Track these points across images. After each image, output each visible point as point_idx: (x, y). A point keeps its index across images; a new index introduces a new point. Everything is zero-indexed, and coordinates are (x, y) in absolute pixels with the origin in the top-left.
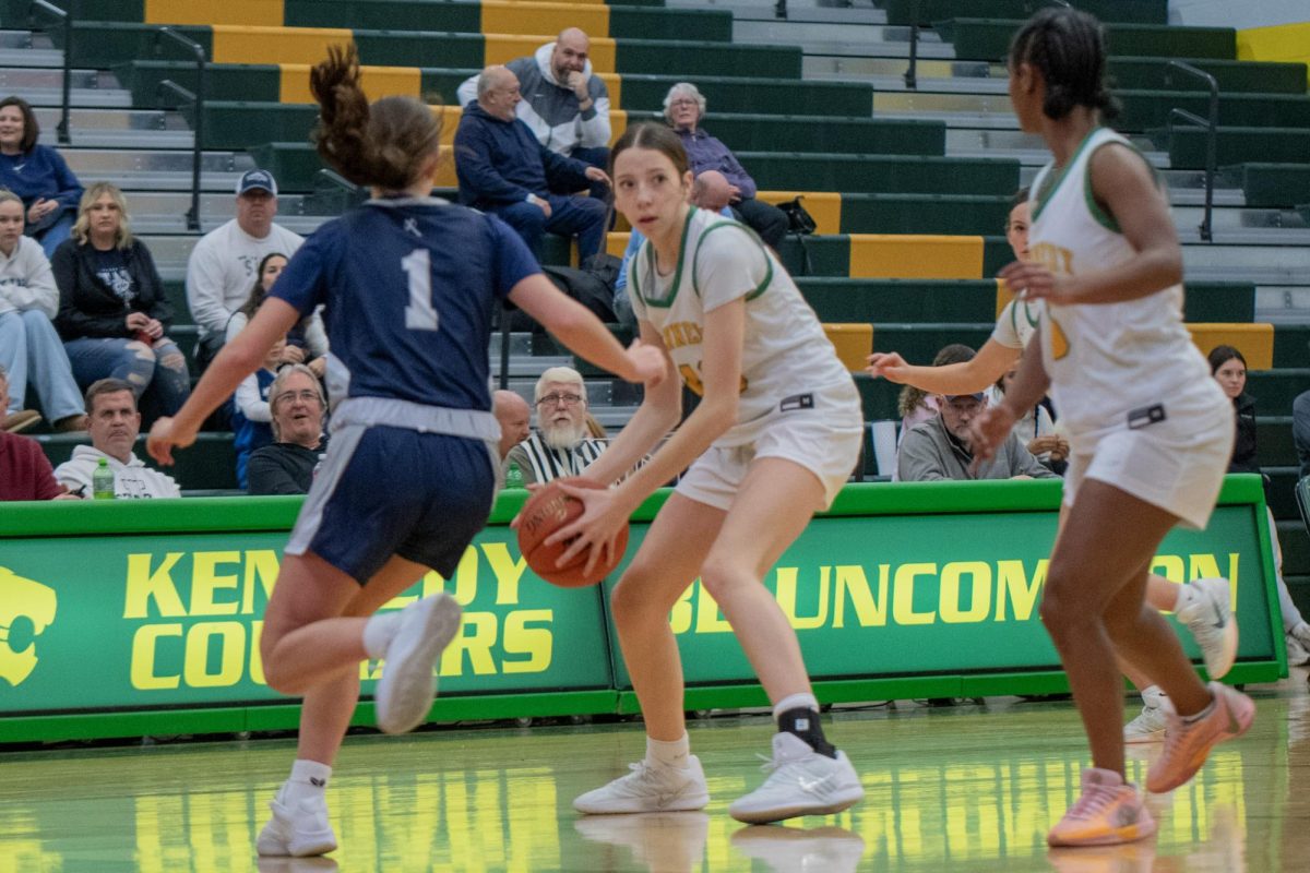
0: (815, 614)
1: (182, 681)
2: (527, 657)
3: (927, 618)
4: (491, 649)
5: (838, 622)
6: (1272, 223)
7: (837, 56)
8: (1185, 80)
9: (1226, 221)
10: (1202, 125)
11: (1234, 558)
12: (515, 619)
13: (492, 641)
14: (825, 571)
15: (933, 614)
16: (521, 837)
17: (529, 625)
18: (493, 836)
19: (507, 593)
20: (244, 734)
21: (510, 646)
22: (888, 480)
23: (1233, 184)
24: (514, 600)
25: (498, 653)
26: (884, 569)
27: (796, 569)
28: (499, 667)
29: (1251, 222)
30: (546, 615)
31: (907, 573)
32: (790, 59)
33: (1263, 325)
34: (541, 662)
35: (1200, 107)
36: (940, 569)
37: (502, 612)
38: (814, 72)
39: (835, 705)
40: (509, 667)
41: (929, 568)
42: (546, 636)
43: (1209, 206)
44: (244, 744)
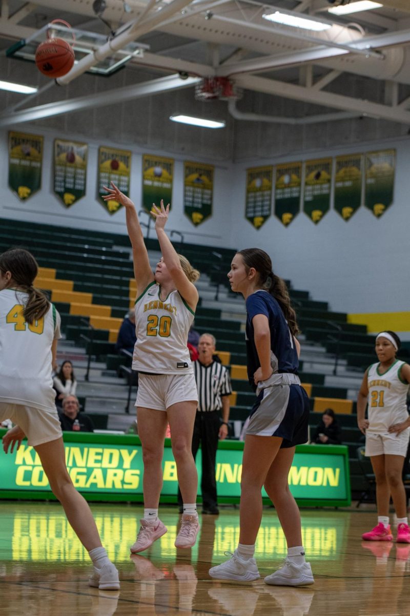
1: (31, 484)
2: (130, 484)
4: (121, 481)
5: (222, 481)
6: (354, 371)
7: (231, 313)
8: (331, 327)
9: (341, 369)
10: (335, 341)
11: (338, 470)
12: (129, 473)
13: (121, 478)
16: (126, 538)
17: (132, 474)
18: (117, 538)
19: (127, 464)
20: (47, 500)
21: (126, 480)
22: (238, 439)
23: (344, 358)
24: (129, 467)
25: (123, 482)
28: (123, 486)
29: (348, 370)
30: (138, 472)
32: (218, 312)
33: (349, 401)
34: (135, 486)
35: (336, 336)
37: (125, 470)
38: (225, 317)
40: (126, 487)
42: (137, 478)
43: (336, 365)
44: (47, 503)
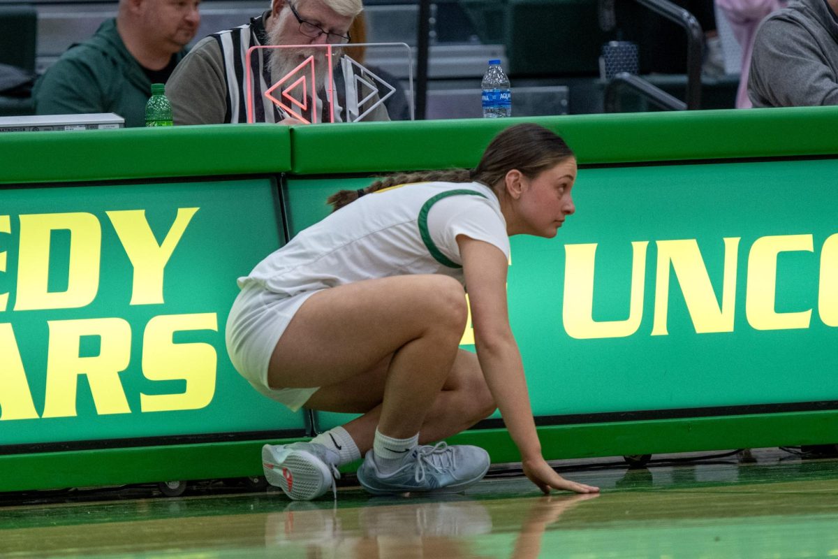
0: (624, 315)
2: (178, 387)
3: (800, 320)
4: (122, 375)
5: (660, 328)
12: (160, 329)
13: (124, 363)
14: (639, 249)
15: (808, 314)
17: (181, 337)
19: (147, 286)
21: (152, 371)
24: (158, 299)
25: (134, 382)
26: (732, 245)
27: (594, 246)
28: (134, 402)
30: (206, 321)
31: (767, 250)
34: (200, 395)
36: (818, 244)
37: (139, 318)
39: (654, 457)
40: (150, 403)
41: (803, 242)
42: (206, 355)
